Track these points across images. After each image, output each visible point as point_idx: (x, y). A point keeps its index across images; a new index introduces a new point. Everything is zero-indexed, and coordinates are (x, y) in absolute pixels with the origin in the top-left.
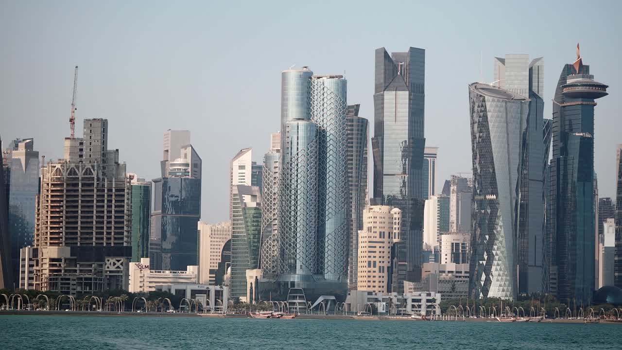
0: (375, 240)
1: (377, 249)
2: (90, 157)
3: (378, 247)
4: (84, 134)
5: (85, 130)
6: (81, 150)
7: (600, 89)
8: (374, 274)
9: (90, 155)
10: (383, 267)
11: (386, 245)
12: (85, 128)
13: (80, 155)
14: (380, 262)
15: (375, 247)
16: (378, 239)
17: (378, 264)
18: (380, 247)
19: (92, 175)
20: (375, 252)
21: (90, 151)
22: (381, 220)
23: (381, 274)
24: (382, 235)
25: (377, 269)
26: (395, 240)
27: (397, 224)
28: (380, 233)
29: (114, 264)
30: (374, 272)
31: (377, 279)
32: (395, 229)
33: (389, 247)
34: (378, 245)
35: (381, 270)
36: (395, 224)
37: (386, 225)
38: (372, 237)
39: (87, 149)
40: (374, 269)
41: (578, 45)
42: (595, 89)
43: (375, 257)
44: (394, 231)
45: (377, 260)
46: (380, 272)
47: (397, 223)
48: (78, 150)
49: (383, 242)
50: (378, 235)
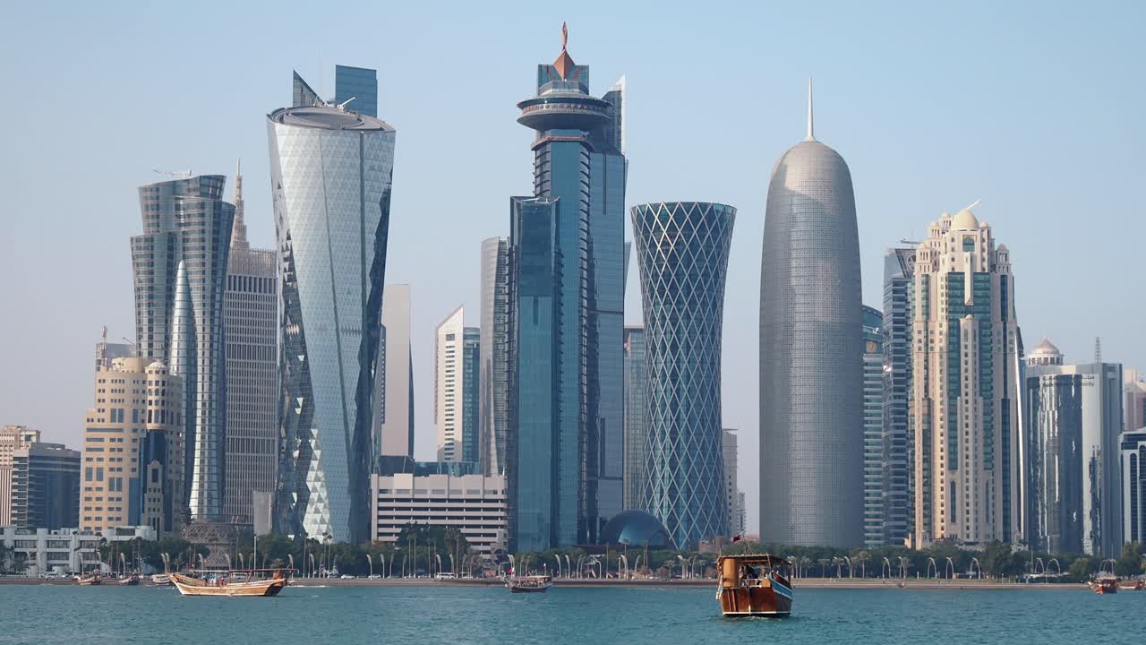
0: (100, 425)
1: (107, 444)
3: (107, 440)
7: (579, 106)
8: (99, 494)
10: (120, 480)
11: (127, 436)
14: (112, 469)
15: (102, 440)
16: (107, 424)
17: (107, 475)
18: (112, 440)
20: (101, 450)
22: (114, 386)
23: (115, 494)
24: (117, 415)
25: (104, 484)
26: (150, 426)
27: (154, 394)
28: (113, 411)
30: (100, 489)
31: (105, 504)
32: (150, 403)
33: (134, 440)
34: (107, 436)
35: (115, 485)
36: (151, 394)
37: (128, 397)
38: (96, 420)
40: (99, 484)
41: (564, 26)
42: (575, 107)
43: (100, 459)
44: (149, 408)
45: (106, 465)
46: (111, 489)
47: (153, 391)
49: (120, 430)
50: (107, 416)
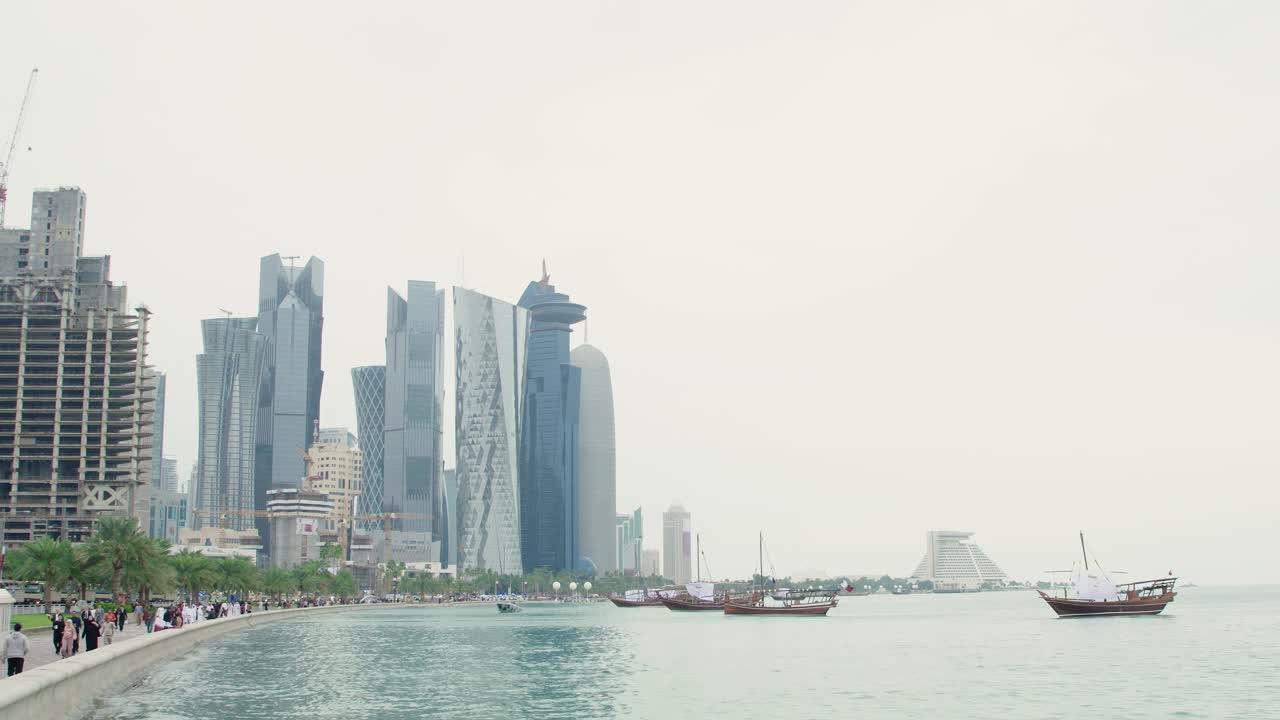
2: (46, 266)
4: (33, 219)
5: (36, 211)
6: (24, 251)
9: (46, 263)
12: (34, 206)
13: (20, 263)
19: (57, 301)
21: (47, 254)
29: (107, 495)
39: (37, 250)
48: (18, 252)
